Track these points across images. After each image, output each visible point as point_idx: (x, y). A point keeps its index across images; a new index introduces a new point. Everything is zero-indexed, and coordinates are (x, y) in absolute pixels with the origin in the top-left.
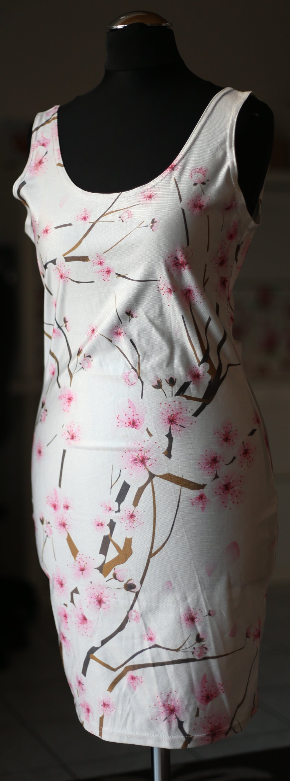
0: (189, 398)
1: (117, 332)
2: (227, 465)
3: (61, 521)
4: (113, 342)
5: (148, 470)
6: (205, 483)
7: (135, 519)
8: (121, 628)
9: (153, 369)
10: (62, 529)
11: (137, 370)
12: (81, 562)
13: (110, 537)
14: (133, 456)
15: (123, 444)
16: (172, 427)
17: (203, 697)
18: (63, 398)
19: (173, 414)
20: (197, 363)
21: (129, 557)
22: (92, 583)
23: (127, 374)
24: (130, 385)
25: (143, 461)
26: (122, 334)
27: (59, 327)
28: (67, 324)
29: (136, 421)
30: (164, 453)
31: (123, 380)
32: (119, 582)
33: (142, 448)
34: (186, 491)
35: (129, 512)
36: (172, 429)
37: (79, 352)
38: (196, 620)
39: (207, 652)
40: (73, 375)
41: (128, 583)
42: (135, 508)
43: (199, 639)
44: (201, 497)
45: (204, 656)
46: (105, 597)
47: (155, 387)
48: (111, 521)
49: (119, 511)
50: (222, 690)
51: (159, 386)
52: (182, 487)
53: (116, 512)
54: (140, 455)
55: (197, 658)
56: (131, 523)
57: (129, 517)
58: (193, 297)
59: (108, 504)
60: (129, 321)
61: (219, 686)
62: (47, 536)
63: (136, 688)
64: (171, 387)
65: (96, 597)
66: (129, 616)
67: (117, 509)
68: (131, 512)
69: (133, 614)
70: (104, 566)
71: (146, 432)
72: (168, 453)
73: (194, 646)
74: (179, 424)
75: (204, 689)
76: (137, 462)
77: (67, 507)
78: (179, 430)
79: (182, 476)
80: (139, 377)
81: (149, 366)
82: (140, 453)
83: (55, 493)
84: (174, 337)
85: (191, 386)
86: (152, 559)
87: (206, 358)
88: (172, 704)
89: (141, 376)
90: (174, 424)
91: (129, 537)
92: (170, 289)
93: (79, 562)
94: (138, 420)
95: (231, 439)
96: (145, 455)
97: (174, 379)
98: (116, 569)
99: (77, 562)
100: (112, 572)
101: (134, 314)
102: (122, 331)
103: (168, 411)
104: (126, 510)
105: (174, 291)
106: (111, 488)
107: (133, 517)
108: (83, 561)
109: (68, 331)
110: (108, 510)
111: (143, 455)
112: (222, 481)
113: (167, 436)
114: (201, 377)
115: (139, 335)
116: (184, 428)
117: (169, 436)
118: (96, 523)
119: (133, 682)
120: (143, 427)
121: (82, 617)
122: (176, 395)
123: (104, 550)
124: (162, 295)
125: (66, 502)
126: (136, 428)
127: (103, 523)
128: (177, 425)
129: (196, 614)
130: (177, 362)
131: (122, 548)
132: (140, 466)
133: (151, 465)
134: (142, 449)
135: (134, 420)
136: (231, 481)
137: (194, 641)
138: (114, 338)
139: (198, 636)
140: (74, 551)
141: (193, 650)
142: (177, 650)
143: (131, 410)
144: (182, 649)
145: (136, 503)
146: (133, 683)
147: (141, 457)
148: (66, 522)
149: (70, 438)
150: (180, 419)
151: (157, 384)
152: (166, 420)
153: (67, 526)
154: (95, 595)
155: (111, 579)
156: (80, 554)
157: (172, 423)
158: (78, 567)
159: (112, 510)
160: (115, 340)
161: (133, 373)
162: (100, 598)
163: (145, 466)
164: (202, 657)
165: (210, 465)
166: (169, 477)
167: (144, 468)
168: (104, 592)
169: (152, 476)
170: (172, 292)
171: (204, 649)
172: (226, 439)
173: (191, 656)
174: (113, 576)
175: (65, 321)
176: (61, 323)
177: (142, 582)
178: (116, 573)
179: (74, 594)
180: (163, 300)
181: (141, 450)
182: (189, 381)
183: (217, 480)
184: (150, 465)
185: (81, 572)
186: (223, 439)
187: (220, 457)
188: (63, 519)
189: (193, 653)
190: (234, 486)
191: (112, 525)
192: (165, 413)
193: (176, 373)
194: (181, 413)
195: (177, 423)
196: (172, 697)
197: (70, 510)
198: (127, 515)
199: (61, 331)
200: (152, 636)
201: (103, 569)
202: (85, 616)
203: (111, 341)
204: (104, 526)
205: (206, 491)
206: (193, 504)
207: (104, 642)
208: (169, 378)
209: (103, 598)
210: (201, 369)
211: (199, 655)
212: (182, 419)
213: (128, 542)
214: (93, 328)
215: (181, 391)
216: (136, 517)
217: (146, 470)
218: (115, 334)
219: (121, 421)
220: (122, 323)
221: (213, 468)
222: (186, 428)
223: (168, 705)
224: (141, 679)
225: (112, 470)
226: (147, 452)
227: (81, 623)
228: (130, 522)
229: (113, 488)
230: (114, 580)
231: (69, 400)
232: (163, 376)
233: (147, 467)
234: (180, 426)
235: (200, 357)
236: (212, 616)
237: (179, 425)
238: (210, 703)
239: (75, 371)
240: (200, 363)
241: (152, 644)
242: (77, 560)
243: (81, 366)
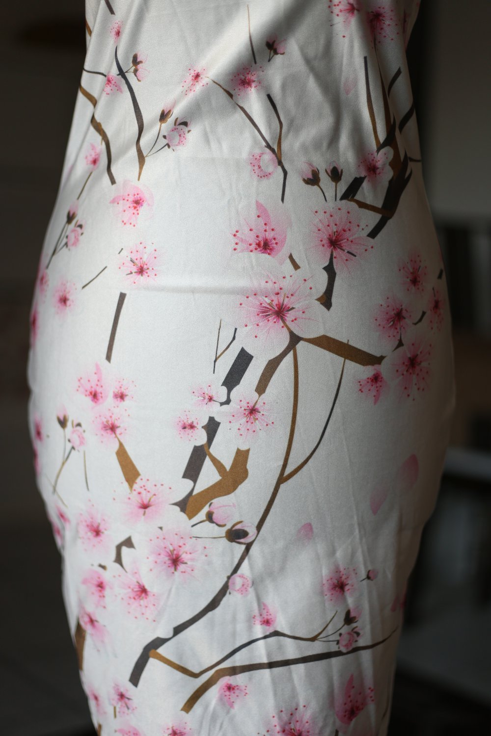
0: (362, 205)
1: (245, 79)
2: (415, 324)
3: (107, 422)
4: (234, 98)
5: (289, 329)
6: (384, 355)
7: (258, 415)
8: (213, 605)
9: (304, 148)
10: (109, 435)
11: (276, 151)
12: (144, 492)
13: (206, 448)
14: (261, 304)
15: (243, 282)
16: (334, 255)
17: (346, 712)
18: (121, 202)
19: (337, 232)
20: (374, 147)
21: (241, 482)
22: (163, 529)
23: (258, 157)
24: (261, 177)
25: (280, 312)
26: (253, 85)
27: (122, 73)
28: (140, 66)
29: (271, 240)
30: (318, 300)
31: (249, 167)
32: (216, 527)
33: (281, 289)
34: (352, 367)
35: (248, 403)
36: (335, 258)
37: (164, 116)
38: (347, 588)
39: (358, 639)
40: (148, 160)
41: (234, 529)
42: (259, 396)
43: (349, 619)
44: (376, 379)
45: (354, 645)
46: (186, 553)
47: (308, 182)
48: (212, 419)
49: (228, 402)
50: (371, 697)
51: (313, 180)
52: (347, 360)
53: (222, 404)
54: (274, 303)
55: (344, 650)
56: (249, 423)
57: (247, 413)
58: (382, 29)
59: (206, 390)
60: (269, 61)
61: (369, 691)
62: (73, 448)
63: (234, 704)
64: (334, 184)
65: (168, 553)
66: (230, 584)
67: (224, 399)
68: (251, 405)
69: (237, 581)
70: (191, 499)
71: (288, 261)
72: (326, 300)
73: (341, 631)
74: (347, 249)
75: (349, 699)
76: (269, 315)
77: (122, 397)
78: (347, 260)
79: (348, 341)
80: (280, 163)
81: (297, 145)
82: (275, 298)
83: (98, 371)
84: (343, 96)
85: (365, 185)
86: (282, 486)
87: (390, 140)
88: (298, 728)
89: (283, 161)
90: (339, 248)
91: (244, 448)
92: (351, 5)
93: (139, 493)
94: (274, 239)
95: (419, 282)
96: (285, 303)
97: (340, 171)
98: (212, 505)
99: (135, 493)
100: (206, 509)
101: (280, 50)
102: (254, 78)
103: (328, 226)
104: (241, 401)
105: (358, 10)
106: (215, 361)
107: (254, 412)
108: (149, 492)
109: (139, 80)
110: (206, 400)
111: (281, 301)
112: (406, 351)
113: (325, 268)
114: (378, 171)
115: (284, 87)
116: (355, 256)
117: (330, 270)
118: (181, 424)
119: (229, 695)
120: (284, 252)
121: (137, 587)
122: (342, 199)
123: (192, 471)
124: (334, 15)
125: (121, 387)
126: (269, 254)
127: (195, 424)
128: (344, 250)
129: (348, 577)
130: (344, 140)
131: (228, 468)
132: (275, 322)
133: (295, 319)
134: (279, 291)
135: (266, 240)
136: (419, 353)
137: (342, 622)
138: (236, 90)
139: (348, 613)
140: (130, 473)
141: (338, 638)
142: (313, 639)
143: (261, 221)
144: (321, 636)
145: (261, 388)
146: (230, 697)
147: (277, 305)
148: (117, 423)
149: (135, 272)
150: (348, 240)
151: (310, 176)
152: (325, 242)
153: (118, 431)
154: (167, 550)
155: (201, 522)
156: (142, 479)
157: (335, 248)
158: (136, 499)
159: (214, 401)
160: (239, 95)
161: (268, 156)
162: (176, 554)
163: (284, 321)
164: (350, 649)
165: (392, 323)
166: (325, 342)
167: (282, 324)
168: (184, 544)
169: (295, 340)
170: (356, 12)
171: (355, 635)
172: (415, 281)
173: (334, 648)
174: (206, 517)
175: (136, 61)
176: (127, 66)
177: (259, 527)
178: (213, 511)
179: (125, 550)
180: (335, 27)
181: (278, 294)
182: (363, 176)
183: (401, 349)
184: (292, 321)
185: (142, 511)
186: (411, 280)
187: (406, 310)
188: (111, 417)
189: (338, 642)
190: (421, 362)
191: (212, 427)
192: (323, 229)
193: (342, 160)
194: (349, 230)
195: (344, 248)
196: (297, 716)
197: (127, 402)
198: (243, 409)
199: (123, 81)
200: (269, 617)
201: (188, 505)
202: (144, 587)
203: (231, 95)
204: (196, 429)
205: (384, 369)
206: (363, 390)
207: (178, 630)
208: (331, 168)
209: (182, 554)
210: (382, 158)
211: (346, 646)
212: (352, 241)
213: (242, 457)
214: (196, 72)
215: (350, 194)
216: (260, 412)
217: (285, 329)
218: (239, 82)
219: (242, 240)
220: (255, 63)
221: (396, 329)
222: (357, 257)
223: (291, 729)
224: (245, 689)
225: (219, 329)
226: (288, 297)
227: (134, 598)
228: (247, 422)
229: (218, 360)
230: (207, 523)
231: (135, 205)
232: (321, 164)
233: (287, 323)
234: (348, 252)
235: (382, 137)
236: (372, 580)
237: (346, 251)
238: (354, 720)
239: (151, 153)
240: (380, 147)
241: (270, 630)
242: (135, 490)
243: (165, 142)
